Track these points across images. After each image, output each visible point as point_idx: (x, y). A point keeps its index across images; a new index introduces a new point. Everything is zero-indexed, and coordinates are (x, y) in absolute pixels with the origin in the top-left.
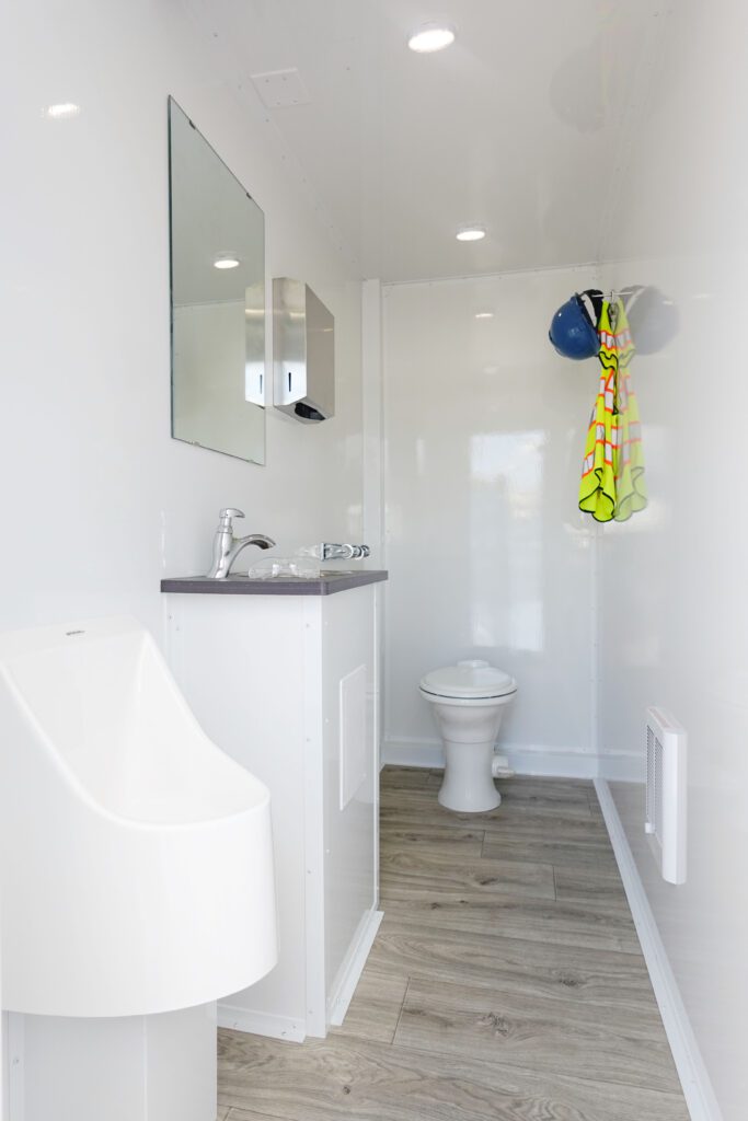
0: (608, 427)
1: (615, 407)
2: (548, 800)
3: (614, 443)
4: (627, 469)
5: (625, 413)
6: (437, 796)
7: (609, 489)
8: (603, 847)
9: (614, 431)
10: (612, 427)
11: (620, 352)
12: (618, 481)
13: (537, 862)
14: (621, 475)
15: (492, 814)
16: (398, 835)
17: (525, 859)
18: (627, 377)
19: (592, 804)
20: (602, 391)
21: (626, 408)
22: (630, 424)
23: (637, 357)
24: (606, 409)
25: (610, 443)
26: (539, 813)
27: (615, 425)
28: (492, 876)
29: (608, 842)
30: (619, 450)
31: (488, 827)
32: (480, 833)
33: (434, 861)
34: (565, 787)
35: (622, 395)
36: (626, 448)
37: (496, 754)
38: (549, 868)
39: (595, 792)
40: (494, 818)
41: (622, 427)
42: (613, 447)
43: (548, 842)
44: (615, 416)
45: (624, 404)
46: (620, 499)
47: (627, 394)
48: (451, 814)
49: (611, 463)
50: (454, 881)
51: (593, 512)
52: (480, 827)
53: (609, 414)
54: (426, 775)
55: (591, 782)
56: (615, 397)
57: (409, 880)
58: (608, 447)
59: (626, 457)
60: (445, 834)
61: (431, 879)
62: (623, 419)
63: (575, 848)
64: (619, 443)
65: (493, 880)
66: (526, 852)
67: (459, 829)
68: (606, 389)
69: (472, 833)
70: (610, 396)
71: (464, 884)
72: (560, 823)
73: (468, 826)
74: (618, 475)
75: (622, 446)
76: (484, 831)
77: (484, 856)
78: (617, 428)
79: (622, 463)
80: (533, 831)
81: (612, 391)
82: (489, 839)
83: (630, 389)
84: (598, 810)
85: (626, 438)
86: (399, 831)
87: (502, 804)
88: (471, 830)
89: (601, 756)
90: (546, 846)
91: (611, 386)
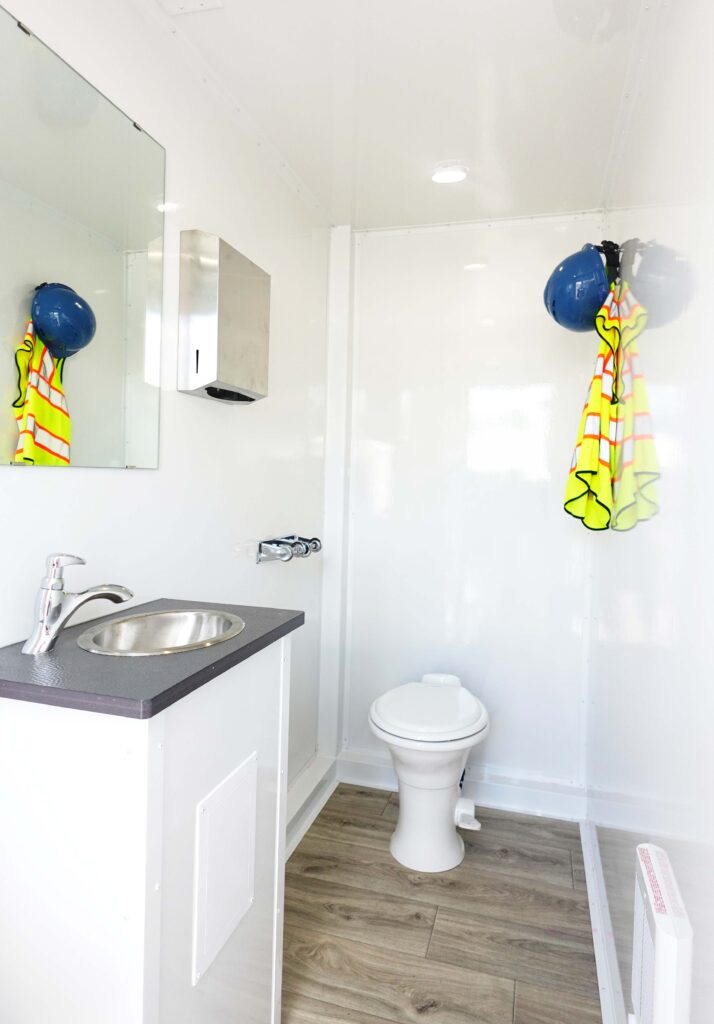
0: (605, 419)
1: (614, 395)
2: (522, 855)
3: (613, 439)
4: (628, 473)
5: (629, 401)
6: (388, 841)
7: (604, 496)
8: (580, 947)
9: (613, 424)
10: (611, 419)
11: (624, 323)
12: (616, 484)
13: (495, 973)
14: (620, 477)
15: (452, 877)
16: (330, 908)
17: (481, 966)
18: (635, 355)
19: (575, 867)
20: (599, 371)
21: (631, 395)
22: (636, 415)
23: (647, 331)
24: (603, 395)
25: (607, 439)
26: (507, 880)
27: (614, 416)
28: (435, 997)
29: (588, 940)
30: (618, 447)
31: (443, 902)
32: (431, 911)
33: (365, 960)
34: (545, 834)
35: (625, 379)
36: (628, 445)
37: (463, 795)
38: (507, 984)
39: (580, 845)
40: (452, 885)
41: (623, 420)
42: (611, 443)
43: (514, 934)
44: (615, 406)
45: (627, 392)
46: (620, 506)
47: (634, 377)
48: (401, 874)
49: (608, 465)
50: (383, 1003)
51: (582, 519)
52: (431, 899)
53: (607, 402)
54: (383, 802)
55: (576, 826)
56: (616, 380)
57: (328, 997)
58: (605, 443)
59: (627, 458)
60: (389, 909)
61: (354, 995)
62: (624, 409)
63: (545, 948)
64: (619, 439)
65: (434, 1005)
66: (482, 951)
67: (407, 902)
68: (604, 371)
69: (422, 910)
70: (608, 380)
71: (395, 1009)
72: (531, 899)
73: (421, 898)
74: (616, 477)
75: (622, 442)
76: (437, 907)
77: (431, 957)
78: (616, 420)
79: (622, 465)
80: (495, 911)
81: (611, 374)
82: (441, 923)
83: (637, 371)
84: (580, 879)
85: (628, 433)
86: (333, 901)
87: (465, 859)
88: (420, 904)
89: (591, 794)
90: (510, 942)
91: (610, 367)
